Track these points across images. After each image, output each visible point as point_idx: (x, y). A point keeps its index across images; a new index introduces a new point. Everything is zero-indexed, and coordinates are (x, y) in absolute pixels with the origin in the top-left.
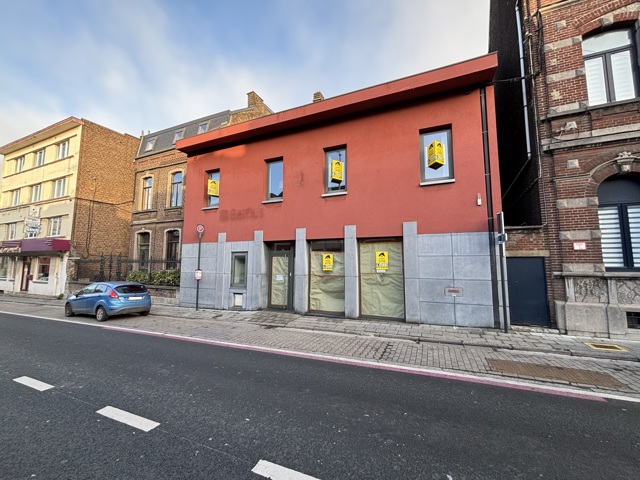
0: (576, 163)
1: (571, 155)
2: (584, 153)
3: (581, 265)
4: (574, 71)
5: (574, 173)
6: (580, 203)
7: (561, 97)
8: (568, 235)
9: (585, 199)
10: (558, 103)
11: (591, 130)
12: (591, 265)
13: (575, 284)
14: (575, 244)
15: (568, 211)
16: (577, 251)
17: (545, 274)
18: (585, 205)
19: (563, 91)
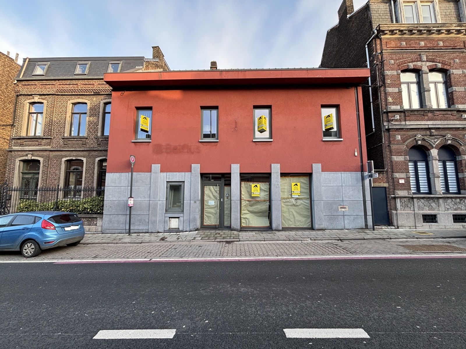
0: (399, 137)
1: (397, 133)
2: (403, 133)
3: (402, 191)
4: (398, 88)
5: (398, 143)
6: (401, 158)
7: (392, 101)
8: (397, 175)
9: (403, 157)
10: (391, 104)
11: (406, 121)
12: (406, 191)
13: (401, 201)
14: (400, 180)
15: (396, 162)
16: (400, 184)
17: (386, 196)
18: (403, 160)
19: (393, 98)
